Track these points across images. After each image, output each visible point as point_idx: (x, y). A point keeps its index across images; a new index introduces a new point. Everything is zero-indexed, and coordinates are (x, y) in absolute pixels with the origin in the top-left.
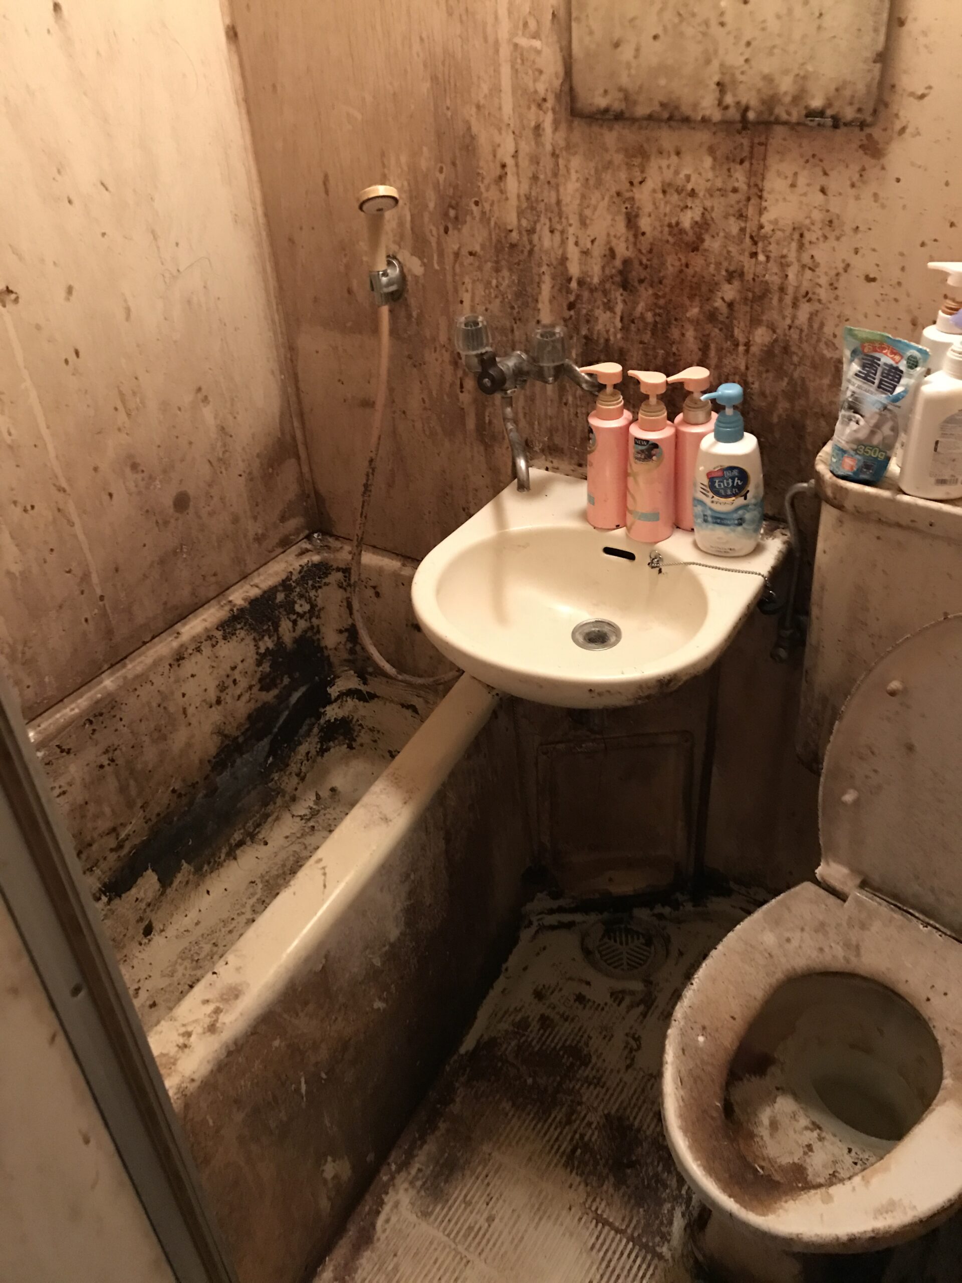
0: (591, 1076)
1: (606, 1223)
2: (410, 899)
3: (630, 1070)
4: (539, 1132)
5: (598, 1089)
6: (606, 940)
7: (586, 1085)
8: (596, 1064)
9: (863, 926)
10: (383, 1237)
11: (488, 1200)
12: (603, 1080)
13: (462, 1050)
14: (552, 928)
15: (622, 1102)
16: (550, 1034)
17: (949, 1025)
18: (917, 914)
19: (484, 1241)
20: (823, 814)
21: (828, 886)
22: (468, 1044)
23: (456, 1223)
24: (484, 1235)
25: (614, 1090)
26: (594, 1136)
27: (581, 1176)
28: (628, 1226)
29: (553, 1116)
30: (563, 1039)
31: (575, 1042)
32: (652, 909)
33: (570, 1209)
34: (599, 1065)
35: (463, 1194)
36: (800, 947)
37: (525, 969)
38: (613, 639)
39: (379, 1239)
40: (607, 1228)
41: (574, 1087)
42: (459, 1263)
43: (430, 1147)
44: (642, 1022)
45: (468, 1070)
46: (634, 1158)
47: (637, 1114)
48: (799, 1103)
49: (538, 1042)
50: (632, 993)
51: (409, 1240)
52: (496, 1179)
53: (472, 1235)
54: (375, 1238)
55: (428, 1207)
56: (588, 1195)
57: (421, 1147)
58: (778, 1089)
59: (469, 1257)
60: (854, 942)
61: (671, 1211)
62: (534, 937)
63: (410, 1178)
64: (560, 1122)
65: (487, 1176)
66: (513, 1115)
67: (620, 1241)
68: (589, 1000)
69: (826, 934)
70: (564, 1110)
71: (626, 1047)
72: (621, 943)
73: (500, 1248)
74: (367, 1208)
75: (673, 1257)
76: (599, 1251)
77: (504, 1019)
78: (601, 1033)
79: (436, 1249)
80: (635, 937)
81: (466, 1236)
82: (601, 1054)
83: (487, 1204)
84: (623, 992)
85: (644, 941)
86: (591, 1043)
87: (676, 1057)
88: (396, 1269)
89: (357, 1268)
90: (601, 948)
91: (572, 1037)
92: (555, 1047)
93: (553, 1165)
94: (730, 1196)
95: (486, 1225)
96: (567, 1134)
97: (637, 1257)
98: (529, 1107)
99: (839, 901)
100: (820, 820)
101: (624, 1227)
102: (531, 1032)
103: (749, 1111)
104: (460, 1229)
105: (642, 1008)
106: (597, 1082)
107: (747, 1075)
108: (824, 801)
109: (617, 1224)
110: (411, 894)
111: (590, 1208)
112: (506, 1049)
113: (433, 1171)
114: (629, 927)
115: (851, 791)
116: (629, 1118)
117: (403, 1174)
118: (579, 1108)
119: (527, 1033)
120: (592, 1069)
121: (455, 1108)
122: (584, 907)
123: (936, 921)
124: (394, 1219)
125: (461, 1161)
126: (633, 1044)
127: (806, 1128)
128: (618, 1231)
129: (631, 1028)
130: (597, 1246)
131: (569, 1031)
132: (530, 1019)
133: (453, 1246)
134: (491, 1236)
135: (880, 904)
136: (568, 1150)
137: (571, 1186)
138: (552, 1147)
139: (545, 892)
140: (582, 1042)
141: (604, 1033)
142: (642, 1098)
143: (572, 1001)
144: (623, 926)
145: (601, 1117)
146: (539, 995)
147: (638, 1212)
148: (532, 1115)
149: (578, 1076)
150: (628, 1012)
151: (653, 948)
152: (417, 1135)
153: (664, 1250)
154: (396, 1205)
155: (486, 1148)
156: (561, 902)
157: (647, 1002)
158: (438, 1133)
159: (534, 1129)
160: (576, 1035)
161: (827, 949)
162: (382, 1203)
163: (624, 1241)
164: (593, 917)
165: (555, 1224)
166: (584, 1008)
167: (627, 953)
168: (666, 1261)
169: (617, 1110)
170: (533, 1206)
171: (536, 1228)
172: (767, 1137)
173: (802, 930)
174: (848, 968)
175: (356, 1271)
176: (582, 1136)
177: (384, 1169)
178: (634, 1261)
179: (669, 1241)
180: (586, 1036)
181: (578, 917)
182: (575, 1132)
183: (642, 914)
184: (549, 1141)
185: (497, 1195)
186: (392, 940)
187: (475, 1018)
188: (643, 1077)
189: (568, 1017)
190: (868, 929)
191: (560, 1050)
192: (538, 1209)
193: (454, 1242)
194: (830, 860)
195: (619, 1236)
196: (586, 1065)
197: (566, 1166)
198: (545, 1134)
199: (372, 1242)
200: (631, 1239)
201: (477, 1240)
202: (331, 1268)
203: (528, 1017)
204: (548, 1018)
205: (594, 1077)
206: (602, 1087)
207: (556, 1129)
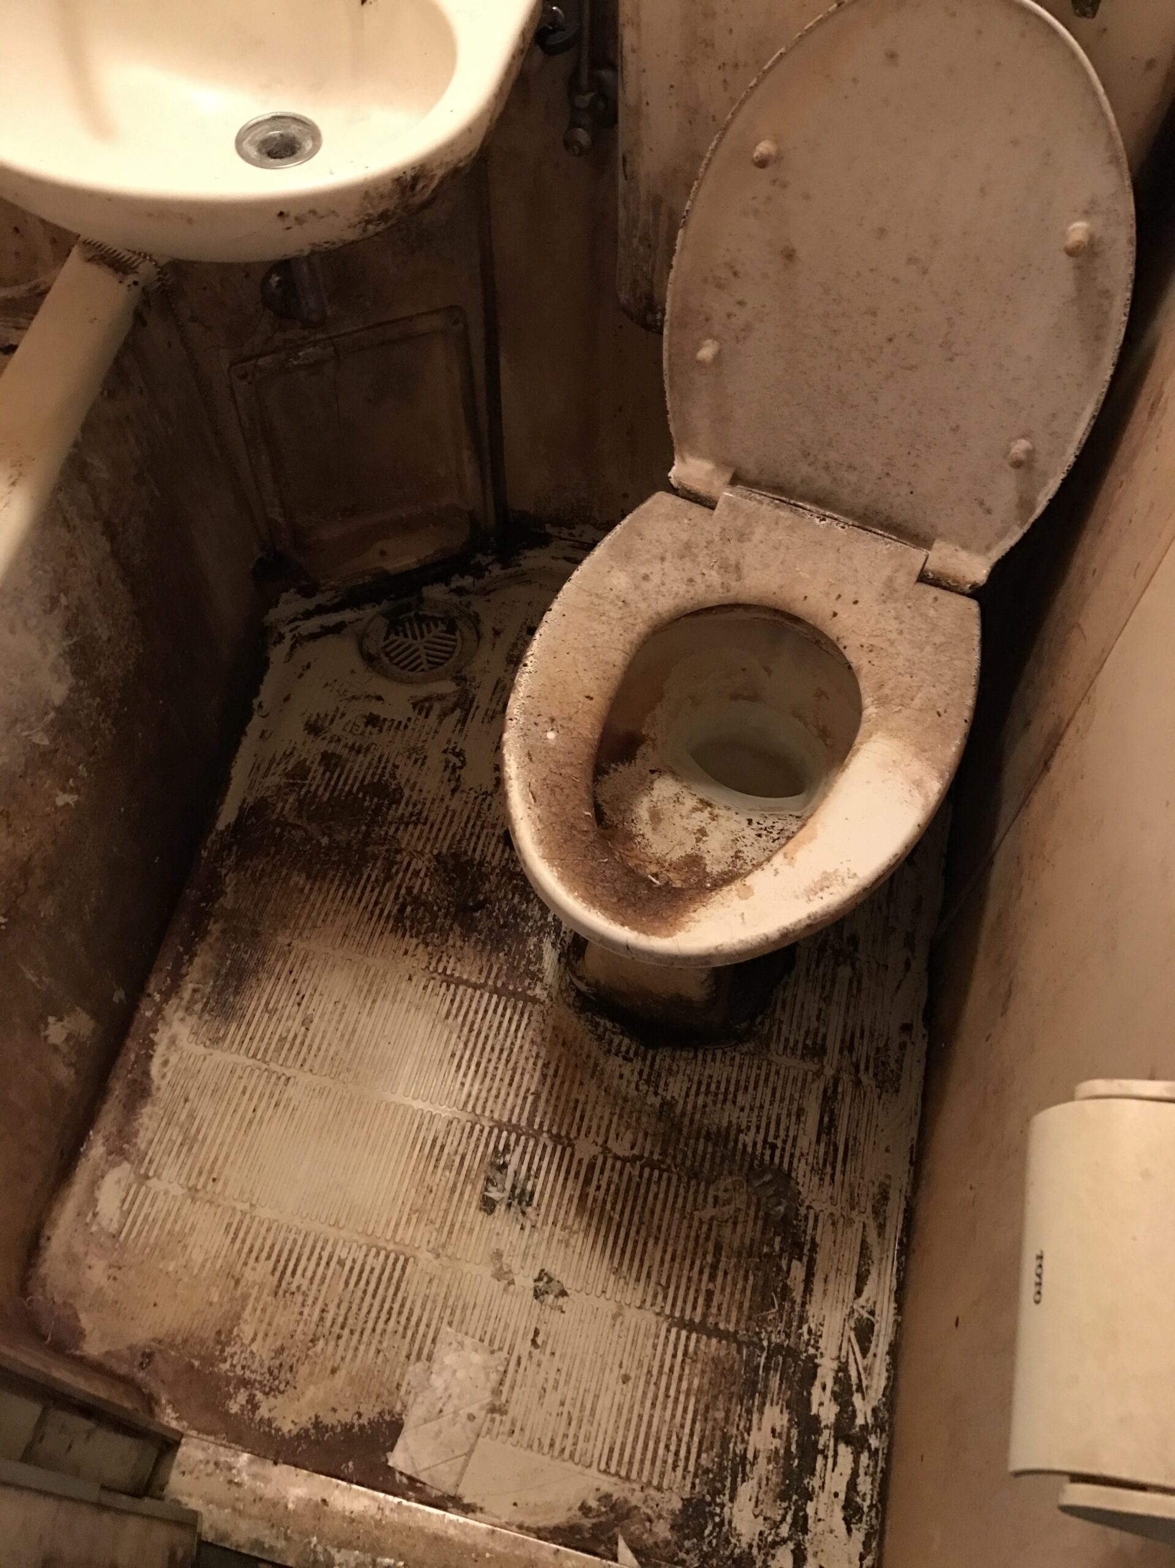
0: (407, 814)
1: (459, 982)
2: (70, 635)
3: (457, 795)
4: (351, 899)
5: (419, 827)
6: (393, 637)
7: (402, 827)
8: (411, 796)
9: (742, 537)
10: (164, 1084)
11: (298, 999)
12: (424, 815)
13: (221, 826)
14: (314, 637)
15: (454, 836)
16: (340, 776)
17: (863, 640)
18: (808, 507)
19: (305, 1049)
20: (671, 387)
21: (689, 492)
22: (227, 815)
23: (262, 1040)
24: (302, 1043)
25: (442, 823)
26: (424, 886)
27: (417, 936)
28: (488, 977)
29: (365, 876)
30: (360, 777)
31: (377, 777)
32: (447, 584)
33: (410, 979)
34: (414, 797)
35: (263, 1002)
36: (663, 584)
37: (286, 699)
38: (308, 145)
39: (159, 1089)
40: (461, 988)
41: (387, 833)
42: (276, 1084)
43: (204, 958)
44: (461, 731)
45: (235, 848)
46: (482, 898)
47: (476, 843)
48: (681, 781)
49: (325, 789)
50: (441, 698)
51: (201, 1076)
52: (304, 972)
53: (287, 1046)
54: (154, 1088)
55: (218, 1030)
56: (431, 956)
57: (190, 961)
58: (652, 772)
59: (288, 1073)
60: (732, 561)
61: (539, 946)
62: (290, 655)
63: (184, 1003)
64: (377, 880)
65: (291, 972)
66: (311, 889)
67: (482, 996)
68: (385, 720)
69: (694, 559)
70: (379, 864)
71: (446, 767)
72: (415, 637)
73: (327, 1051)
74: (132, 1057)
75: (549, 996)
76: (456, 1016)
77: (272, 771)
78: (409, 758)
79: (241, 1078)
80: (432, 626)
81: (279, 1050)
82: (415, 783)
83: (299, 1004)
84: (428, 699)
85: (445, 629)
86: (398, 773)
87: (521, 766)
88: (192, 1116)
89: (138, 1131)
90: (388, 649)
91: (371, 771)
92: (350, 790)
93: (377, 935)
94: (623, 925)
95: (303, 1029)
96: (389, 892)
97: (505, 1009)
98: (331, 873)
99: (706, 510)
100: (667, 395)
101: (482, 981)
102: (314, 778)
103: (622, 808)
104: (269, 1044)
105: (458, 713)
106: (417, 819)
107: (613, 765)
108: (671, 366)
109: (473, 980)
110: (69, 627)
111: (436, 970)
112: (283, 808)
113: (214, 987)
114: (420, 613)
115: (709, 341)
116: (466, 852)
117: (174, 1001)
118: (399, 857)
119: (307, 782)
120: (407, 805)
121: (227, 901)
122: (353, 599)
123: (834, 510)
124: (174, 1059)
125: (252, 964)
126: (454, 760)
127: (695, 809)
128: (476, 987)
129: (449, 742)
130: (454, 1011)
131: (366, 765)
132: (308, 763)
133: (264, 1066)
134: (312, 1041)
135: (761, 502)
136: (395, 911)
137: (406, 953)
138: (372, 913)
139: (293, 590)
140: (387, 775)
141: (414, 756)
142: (479, 823)
143: (362, 725)
144: (412, 614)
145: (430, 861)
146: (314, 729)
147: (498, 958)
148: (336, 883)
149: (389, 818)
150: (440, 723)
151: (458, 633)
152: (181, 949)
153: (538, 991)
154: (173, 1041)
155: (282, 939)
156: (318, 600)
157: (464, 704)
158: (210, 939)
159: (343, 898)
160: (377, 767)
161: (698, 579)
162: (152, 1044)
163: (486, 996)
164: (369, 611)
165: (394, 1002)
166: (381, 731)
167: (426, 648)
168: (543, 1003)
169: (450, 847)
170: (360, 991)
171: (370, 1014)
172: (649, 834)
173: (663, 559)
174: (729, 597)
175: (136, 1134)
176: (409, 890)
177: (145, 1003)
178: (503, 1015)
179: (541, 980)
180: (390, 766)
181: (347, 615)
182: (399, 887)
183: (435, 593)
184: (366, 907)
185: (310, 990)
186: (58, 702)
187: (230, 779)
188: (476, 798)
189: (360, 747)
190: (749, 540)
191: (359, 790)
192: (369, 991)
193: (265, 1062)
194: (686, 455)
195: (478, 993)
196: (398, 802)
197: (394, 930)
198: (360, 900)
199: (150, 1095)
200: (495, 990)
201: (294, 1052)
202: (101, 1141)
203: (305, 760)
204: (333, 754)
205: (412, 815)
206: (425, 824)
207: (372, 890)
